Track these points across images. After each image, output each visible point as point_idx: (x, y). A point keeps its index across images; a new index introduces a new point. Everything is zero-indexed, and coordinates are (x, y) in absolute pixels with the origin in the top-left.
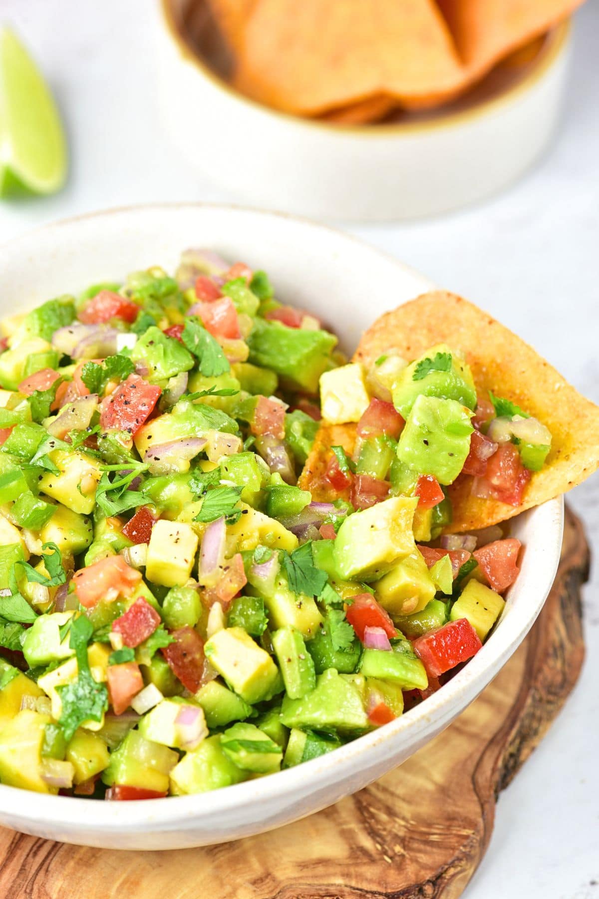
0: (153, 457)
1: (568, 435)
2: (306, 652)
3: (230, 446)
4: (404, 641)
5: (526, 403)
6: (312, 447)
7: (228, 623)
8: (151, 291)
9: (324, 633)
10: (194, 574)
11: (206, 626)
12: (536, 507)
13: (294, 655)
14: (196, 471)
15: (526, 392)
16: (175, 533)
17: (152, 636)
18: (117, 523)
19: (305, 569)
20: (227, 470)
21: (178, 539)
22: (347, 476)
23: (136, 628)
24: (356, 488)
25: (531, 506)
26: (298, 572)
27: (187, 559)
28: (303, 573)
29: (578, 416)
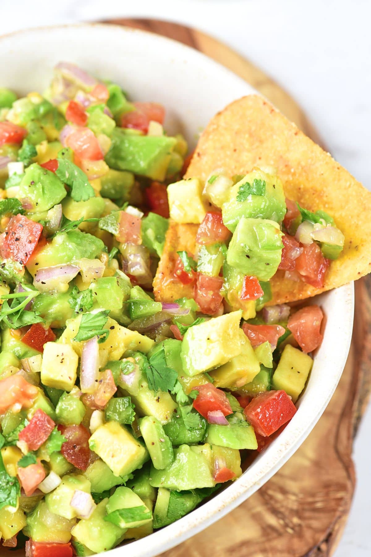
0: (41, 281)
1: (357, 226)
2: (165, 436)
3: (97, 273)
4: (239, 412)
5: (325, 199)
6: (162, 248)
7: (106, 420)
8: (33, 117)
9: (178, 416)
10: (77, 383)
11: (89, 425)
12: (334, 289)
13: (156, 439)
14: (74, 292)
15: (325, 189)
16: (60, 355)
17: (50, 438)
18: (17, 333)
19: (161, 371)
20: (96, 294)
21: (63, 359)
22: (190, 275)
23: (37, 435)
24: (197, 283)
25: (331, 289)
26: (155, 373)
27: (71, 377)
28: (159, 374)
29: (365, 209)
